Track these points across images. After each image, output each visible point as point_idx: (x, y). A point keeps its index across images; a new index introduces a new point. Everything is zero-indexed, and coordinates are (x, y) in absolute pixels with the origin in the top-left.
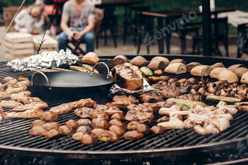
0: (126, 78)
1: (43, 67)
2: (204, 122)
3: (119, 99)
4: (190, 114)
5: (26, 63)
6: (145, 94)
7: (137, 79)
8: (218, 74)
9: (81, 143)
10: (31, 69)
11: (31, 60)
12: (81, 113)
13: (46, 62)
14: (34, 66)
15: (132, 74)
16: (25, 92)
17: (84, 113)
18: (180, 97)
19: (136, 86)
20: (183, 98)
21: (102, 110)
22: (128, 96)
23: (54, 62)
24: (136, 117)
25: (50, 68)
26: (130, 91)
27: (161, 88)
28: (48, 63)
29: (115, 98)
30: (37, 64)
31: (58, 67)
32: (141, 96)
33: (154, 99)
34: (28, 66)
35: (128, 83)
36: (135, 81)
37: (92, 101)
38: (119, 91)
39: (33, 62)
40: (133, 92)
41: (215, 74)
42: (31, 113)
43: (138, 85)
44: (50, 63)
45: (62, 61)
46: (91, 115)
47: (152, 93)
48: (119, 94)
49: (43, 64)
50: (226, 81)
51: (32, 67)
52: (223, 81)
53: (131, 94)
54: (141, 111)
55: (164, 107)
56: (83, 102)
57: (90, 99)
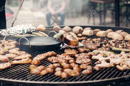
0: (70, 40)
1: (18, 33)
2: (120, 63)
3: (68, 51)
4: (111, 59)
5: (9, 32)
6: (80, 48)
7: (76, 40)
8: (112, 36)
9: (61, 78)
10: (12, 35)
11: (11, 30)
12: (52, 60)
13: (19, 31)
14: (13, 33)
15: (73, 38)
16: (16, 49)
17: (53, 60)
18: (98, 49)
19: (76, 44)
20: (100, 50)
21: (62, 58)
22: (72, 50)
23: (23, 31)
24: (82, 61)
25: (22, 34)
26: (73, 47)
27: (86, 44)
28: (20, 31)
29: (66, 51)
30: (15, 32)
31: (26, 33)
32: (79, 49)
33: (86, 51)
34: (10, 33)
35: (71, 42)
36: (75, 41)
37: (54, 53)
38: (67, 47)
39: (12, 31)
40: (75, 47)
41: (110, 35)
42: (26, 61)
43: (76, 43)
44: (21, 31)
45: (27, 30)
46: (58, 61)
47: (83, 48)
48: (67, 48)
49: (18, 32)
50: (118, 39)
51: (12, 34)
52: (116, 40)
53: (73, 48)
54: (84, 58)
55: (94, 55)
56: (49, 53)
57: (53, 52)
